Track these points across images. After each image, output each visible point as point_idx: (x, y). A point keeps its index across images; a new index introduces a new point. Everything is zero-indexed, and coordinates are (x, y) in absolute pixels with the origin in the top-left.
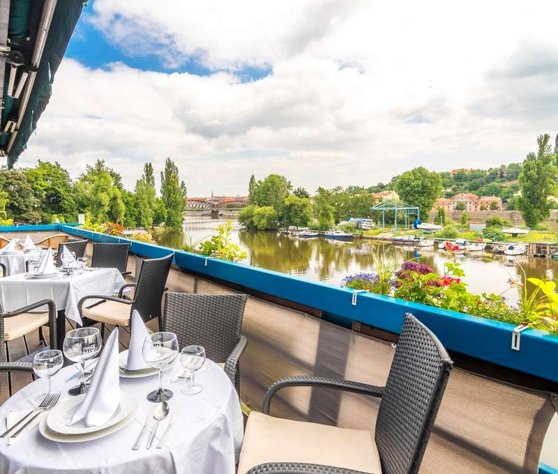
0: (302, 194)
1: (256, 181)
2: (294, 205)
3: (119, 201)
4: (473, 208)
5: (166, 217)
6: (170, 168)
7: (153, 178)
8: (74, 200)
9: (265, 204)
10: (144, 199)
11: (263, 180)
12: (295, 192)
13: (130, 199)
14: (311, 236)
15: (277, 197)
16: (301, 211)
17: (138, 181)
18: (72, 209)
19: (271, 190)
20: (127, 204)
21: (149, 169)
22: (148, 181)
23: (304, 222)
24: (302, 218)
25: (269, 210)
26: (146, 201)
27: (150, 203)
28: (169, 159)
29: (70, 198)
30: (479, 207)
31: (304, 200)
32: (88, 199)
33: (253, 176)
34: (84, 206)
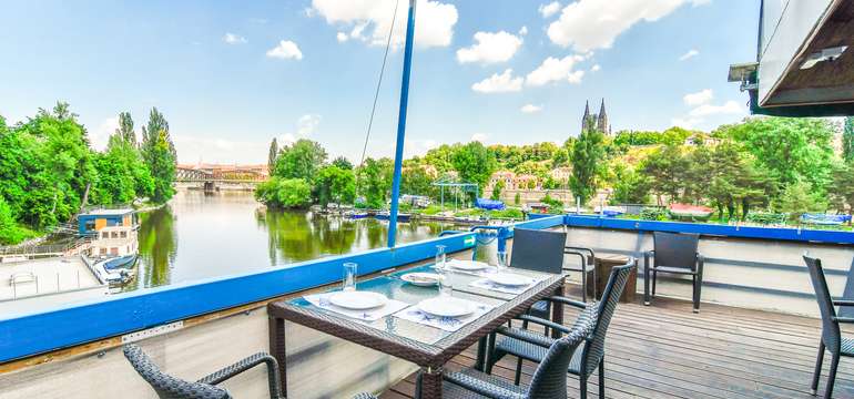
0: (344, 164)
1: (280, 146)
2: (336, 177)
3: (89, 166)
4: (512, 187)
5: (153, 189)
6: (157, 122)
7: (133, 134)
8: (18, 159)
9: (294, 176)
10: (122, 163)
11: (290, 146)
12: (335, 162)
13: (103, 162)
14: (358, 217)
15: (309, 167)
16: (344, 185)
17: (112, 138)
18: (15, 174)
19: (303, 158)
20: (100, 169)
21: (127, 121)
22: (127, 138)
23: (349, 199)
24: (345, 193)
25: (299, 183)
26: (125, 165)
27: (131, 169)
28: (155, 110)
29: (10, 156)
30: (517, 185)
31: (347, 172)
32: (42, 161)
33: (275, 140)
34: (33, 171)
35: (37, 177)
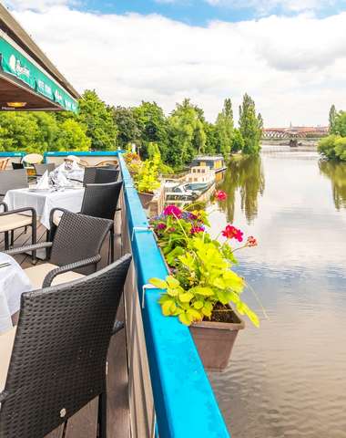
1: (337, 111)
3: (202, 132)
5: (243, 146)
6: (248, 102)
7: (232, 111)
8: (166, 131)
10: (223, 130)
13: (211, 130)
17: (219, 114)
18: (164, 138)
20: (208, 134)
21: (228, 104)
22: (227, 114)
26: (225, 131)
27: (228, 133)
28: (246, 95)
29: (162, 129)
32: (177, 130)
33: (333, 107)
34: (173, 136)
35: (174, 139)
